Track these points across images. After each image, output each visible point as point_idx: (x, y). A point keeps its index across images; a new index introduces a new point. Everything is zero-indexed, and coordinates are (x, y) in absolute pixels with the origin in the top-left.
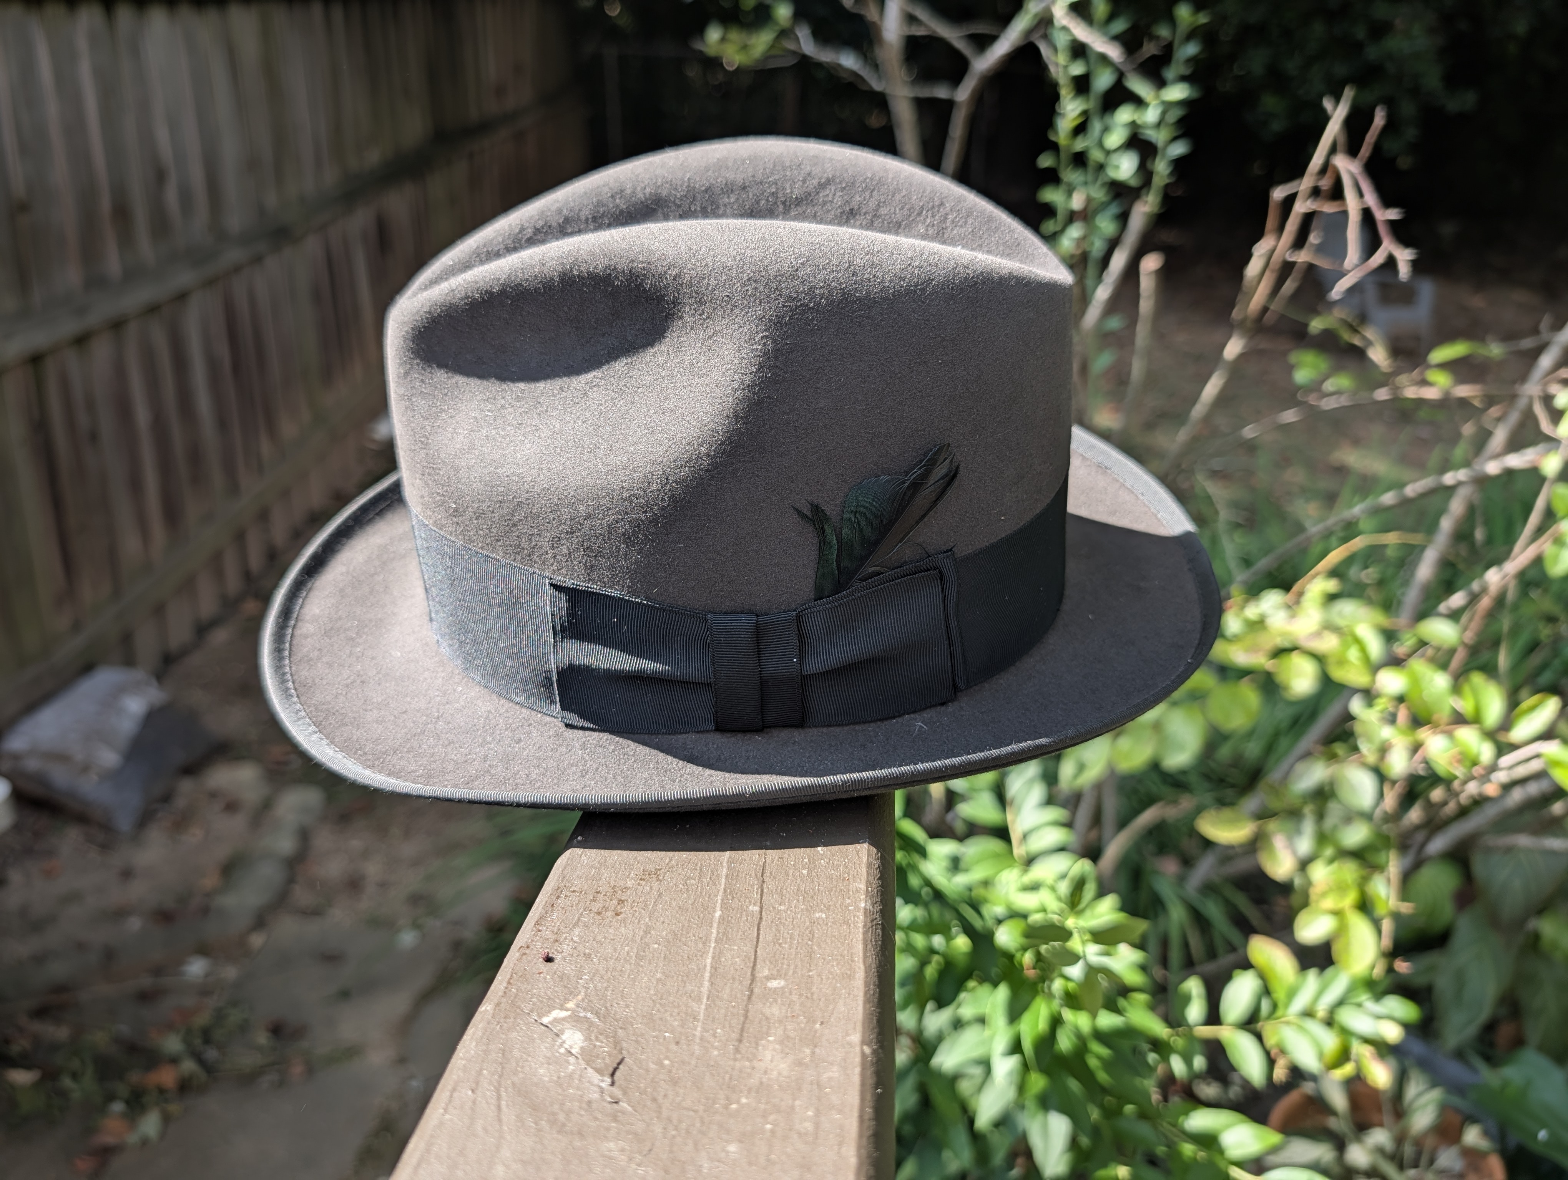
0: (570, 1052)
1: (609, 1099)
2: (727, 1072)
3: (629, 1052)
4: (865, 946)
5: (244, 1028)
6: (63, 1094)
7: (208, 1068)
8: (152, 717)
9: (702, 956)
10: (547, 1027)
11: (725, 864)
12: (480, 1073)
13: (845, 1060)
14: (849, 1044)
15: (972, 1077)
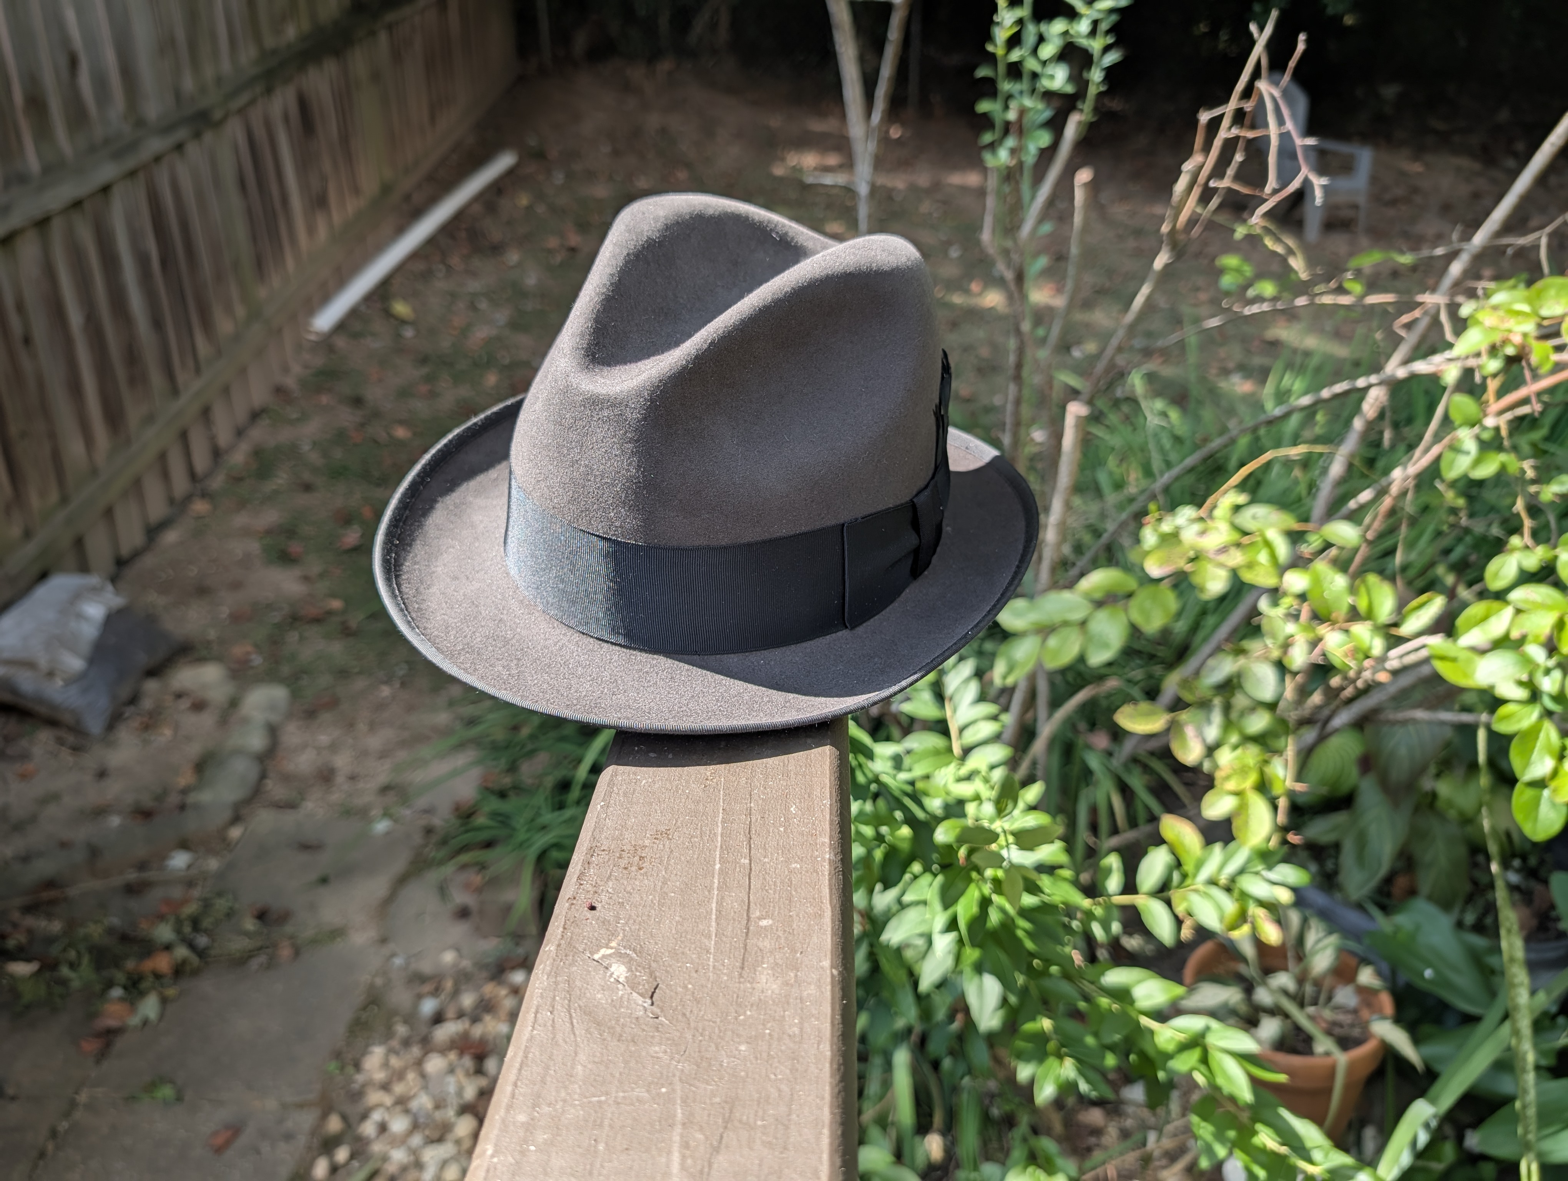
0: (618, 981)
1: (651, 1016)
2: (734, 992)
3: (661, 980)
4: (831, 890)
5: (230, 914)
6: (64, 982)
7: (201, 953)
8: (112, 619)
9: (708, 902)
10: (598, 962)
11: (720, 824)
12: (554, 998)
13: (819, 980)
14: (822, 968)
15: (916, 947)
